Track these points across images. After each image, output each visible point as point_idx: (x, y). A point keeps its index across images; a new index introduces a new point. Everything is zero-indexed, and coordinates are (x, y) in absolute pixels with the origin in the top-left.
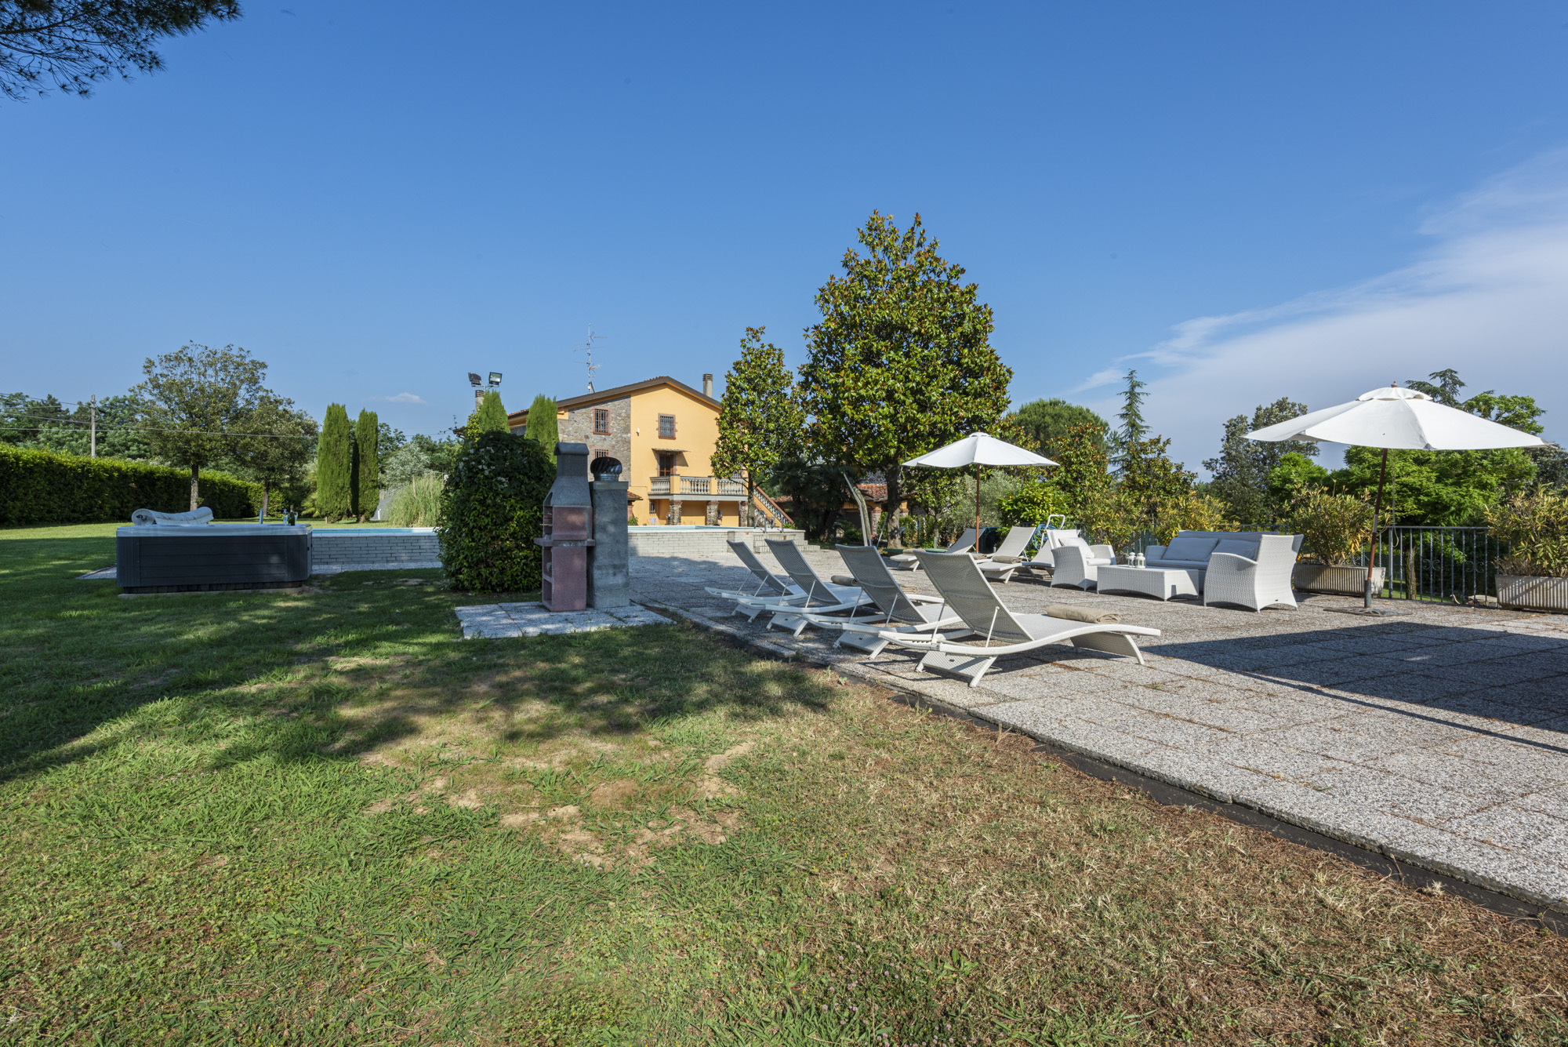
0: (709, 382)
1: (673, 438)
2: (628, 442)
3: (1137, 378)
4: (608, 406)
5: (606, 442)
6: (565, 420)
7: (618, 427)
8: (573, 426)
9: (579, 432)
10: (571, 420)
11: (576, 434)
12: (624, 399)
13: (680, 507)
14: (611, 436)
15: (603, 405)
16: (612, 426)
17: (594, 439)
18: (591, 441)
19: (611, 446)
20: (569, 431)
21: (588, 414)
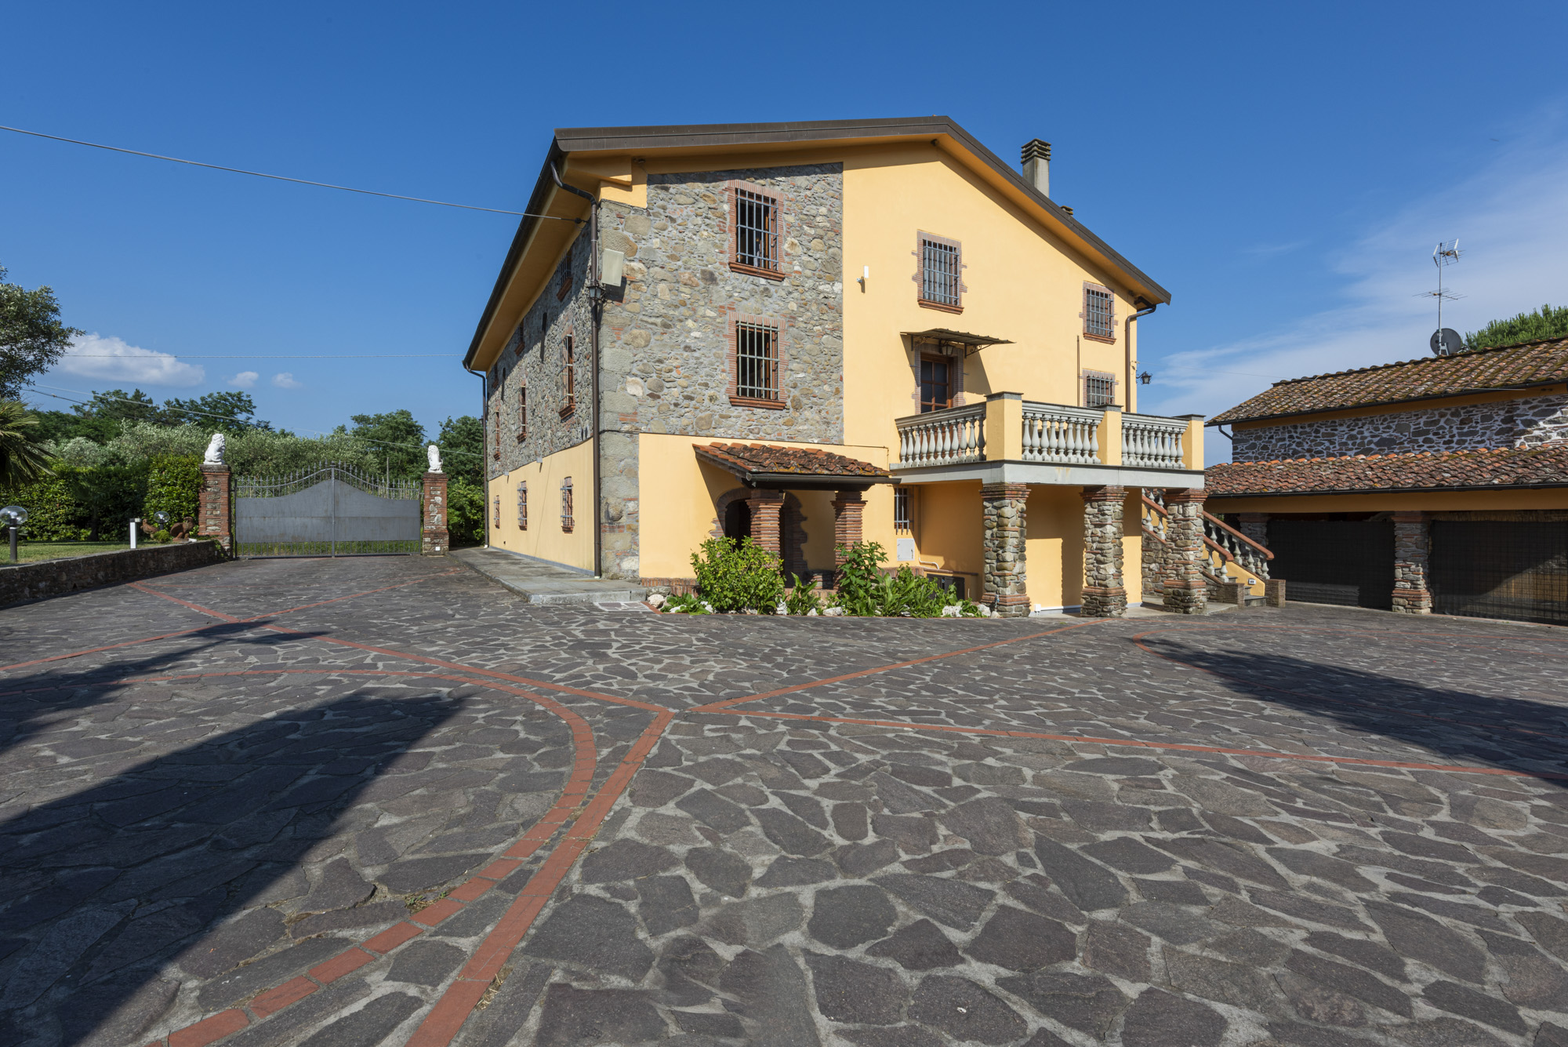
0: (1043, 165)
1: (958, 310)
2: (833, 308)
4: (778, 189)
5: (770, 300)
6: (636, 210)
7: (805, 258)
8: (665, 233)
9: (684, 259)
10: (656, 215)
11: (674, 265)
12: (823, 172)
13: (1022, 505)
14: (785, 283)
15: (762, 182)
16: (789, 251)
17: (734, 288)
18: (724, 293)
19: (784, 316)
20: (650, 250)
21: (714, 201)
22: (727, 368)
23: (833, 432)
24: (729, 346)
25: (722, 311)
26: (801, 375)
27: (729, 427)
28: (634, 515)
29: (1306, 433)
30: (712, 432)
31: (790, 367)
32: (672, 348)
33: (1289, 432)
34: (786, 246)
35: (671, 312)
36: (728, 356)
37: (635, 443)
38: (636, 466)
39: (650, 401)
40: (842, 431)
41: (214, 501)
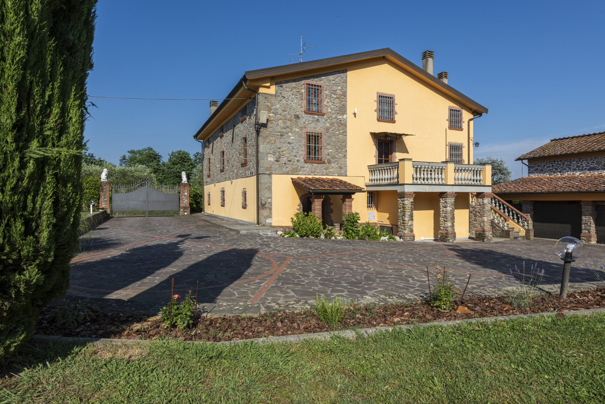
0: (430, 60)
1: (393, 121)
2: (343, 124)
4: (322, 81)
5: (319, 123)
6: (271, 95)
7: (332, 107)
8: (281, 102)
9: (288, 111)
10: (278, 96)
11: (284, 113)
12: (339, 73)
13: (412, 200)
14: (325, 117)
15: (316, 80)
16: (326, 104)
17: (306, 120)
18: (302, 122)
19: (324, 129)
20: (276, 109)
21: (299, 89)
22: (303, 149)
23: (343, 171)
24: (304, 141)
25: (301, 128)
26: (331, 151)
27: (304, 171)
28: (270, 203)
29: (559, 164)
30: (298, 173)
31: (327, 148)
32: (284, 143)
33: (552, 163)
34: (325, 103)
35: (283, 131)
36: (304, 145)
37: (271, 178)
38: (271, 186)
39: (276, 163)
40: (346, 171)
41: (105, 195)
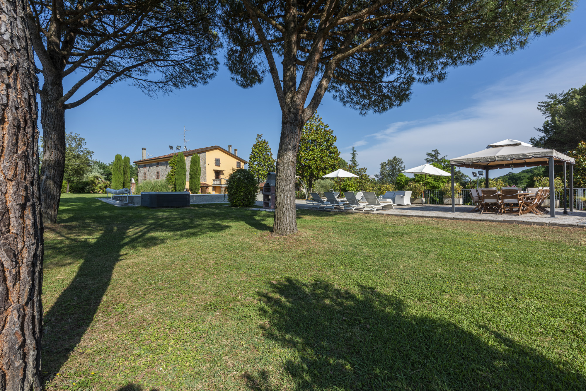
0: (230, 147)
1: (219, 166)
2: (205, 167)
3: (355, 149)
7: (202, 162)
12: (204, 153)
40: (207, 181)
